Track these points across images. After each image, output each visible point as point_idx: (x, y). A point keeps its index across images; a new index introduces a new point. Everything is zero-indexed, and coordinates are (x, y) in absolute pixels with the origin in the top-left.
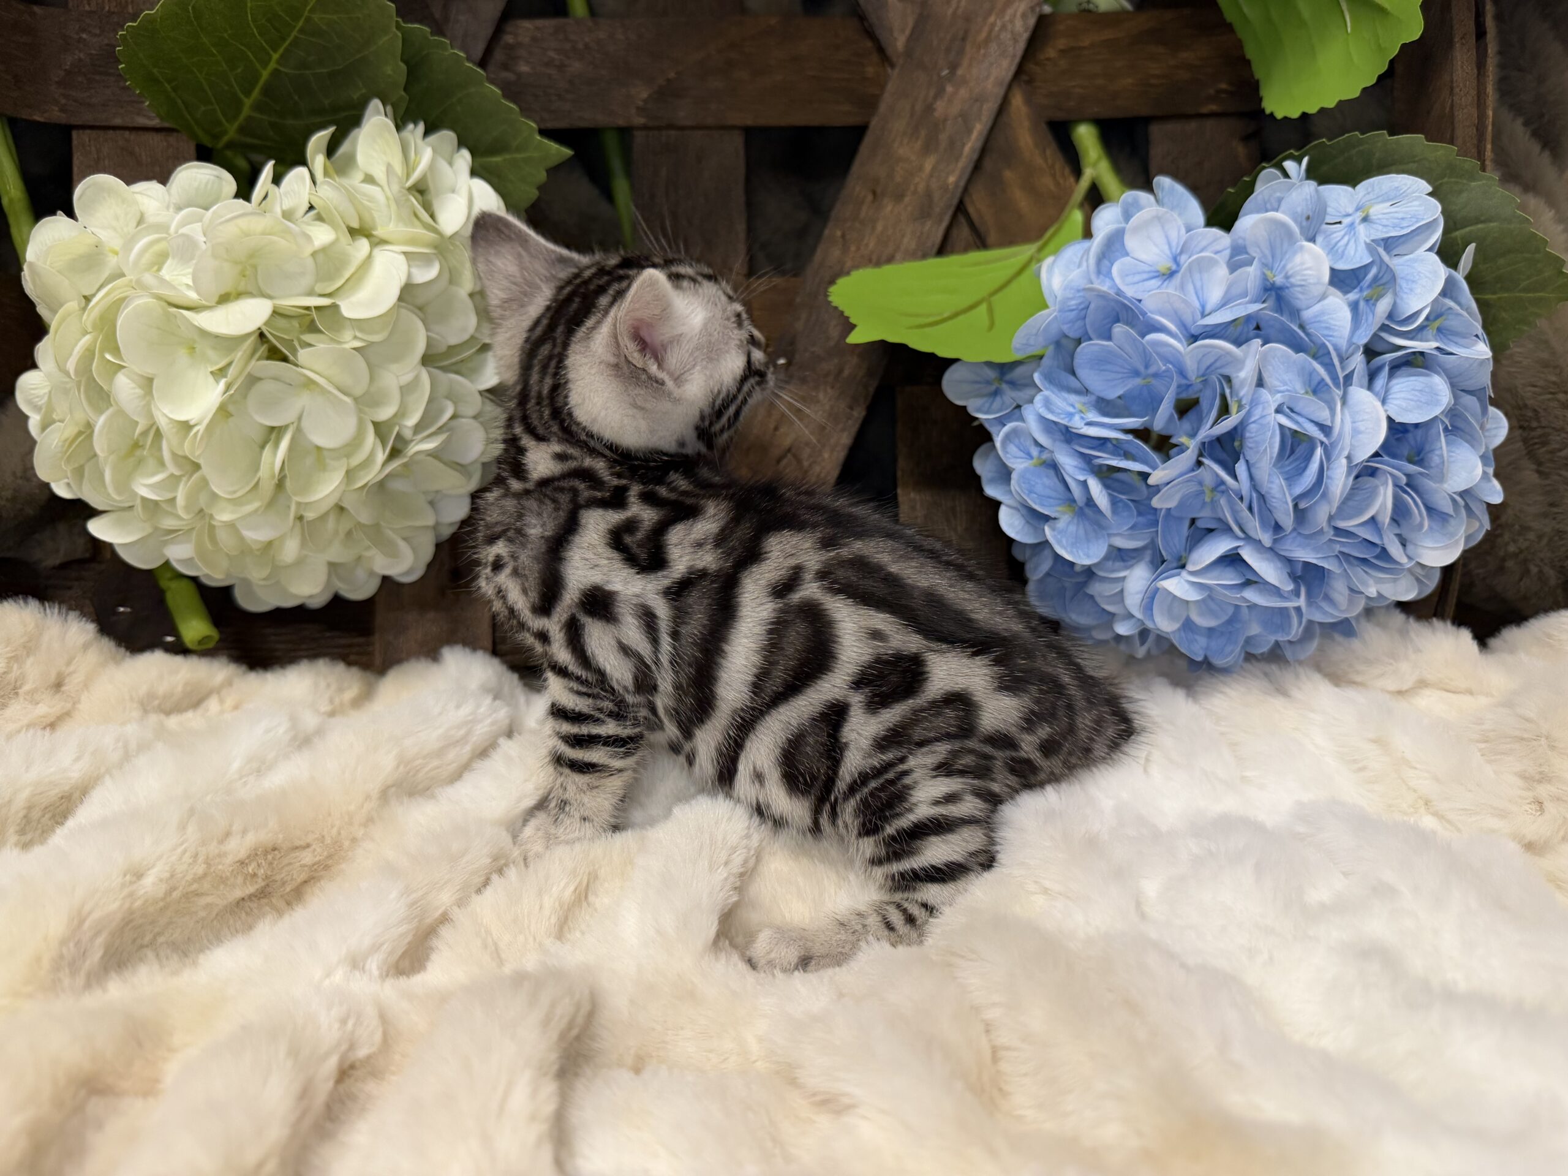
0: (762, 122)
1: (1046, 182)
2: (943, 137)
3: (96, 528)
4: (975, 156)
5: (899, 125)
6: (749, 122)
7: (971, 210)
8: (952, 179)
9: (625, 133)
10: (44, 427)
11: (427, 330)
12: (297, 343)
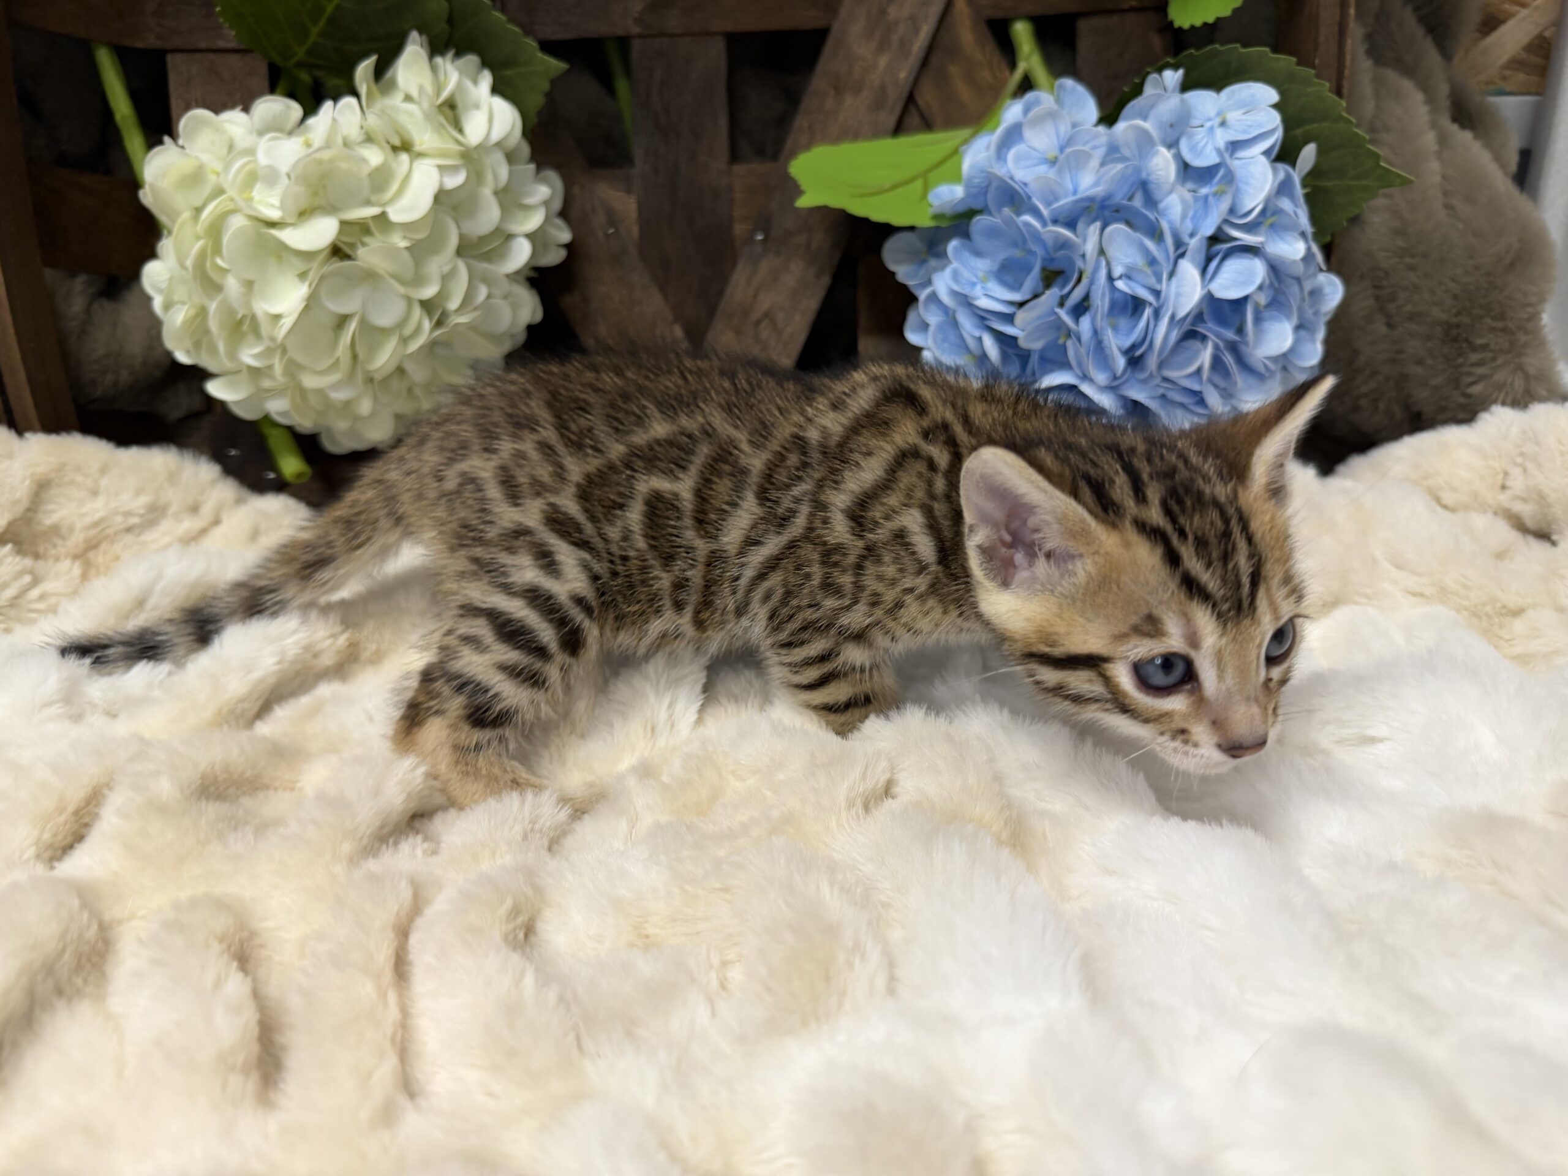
0: (740, 28)
1: (985, 75)
2: (895, 39)
3: (215, 389)
4: (922, 54)
5: (857, 28)
6: (730, 27)
7: (920, 101)
8: (902, 75)
9: (624, 43)
10: (167, 307)
11: (459, 227)
12: (359, 245)
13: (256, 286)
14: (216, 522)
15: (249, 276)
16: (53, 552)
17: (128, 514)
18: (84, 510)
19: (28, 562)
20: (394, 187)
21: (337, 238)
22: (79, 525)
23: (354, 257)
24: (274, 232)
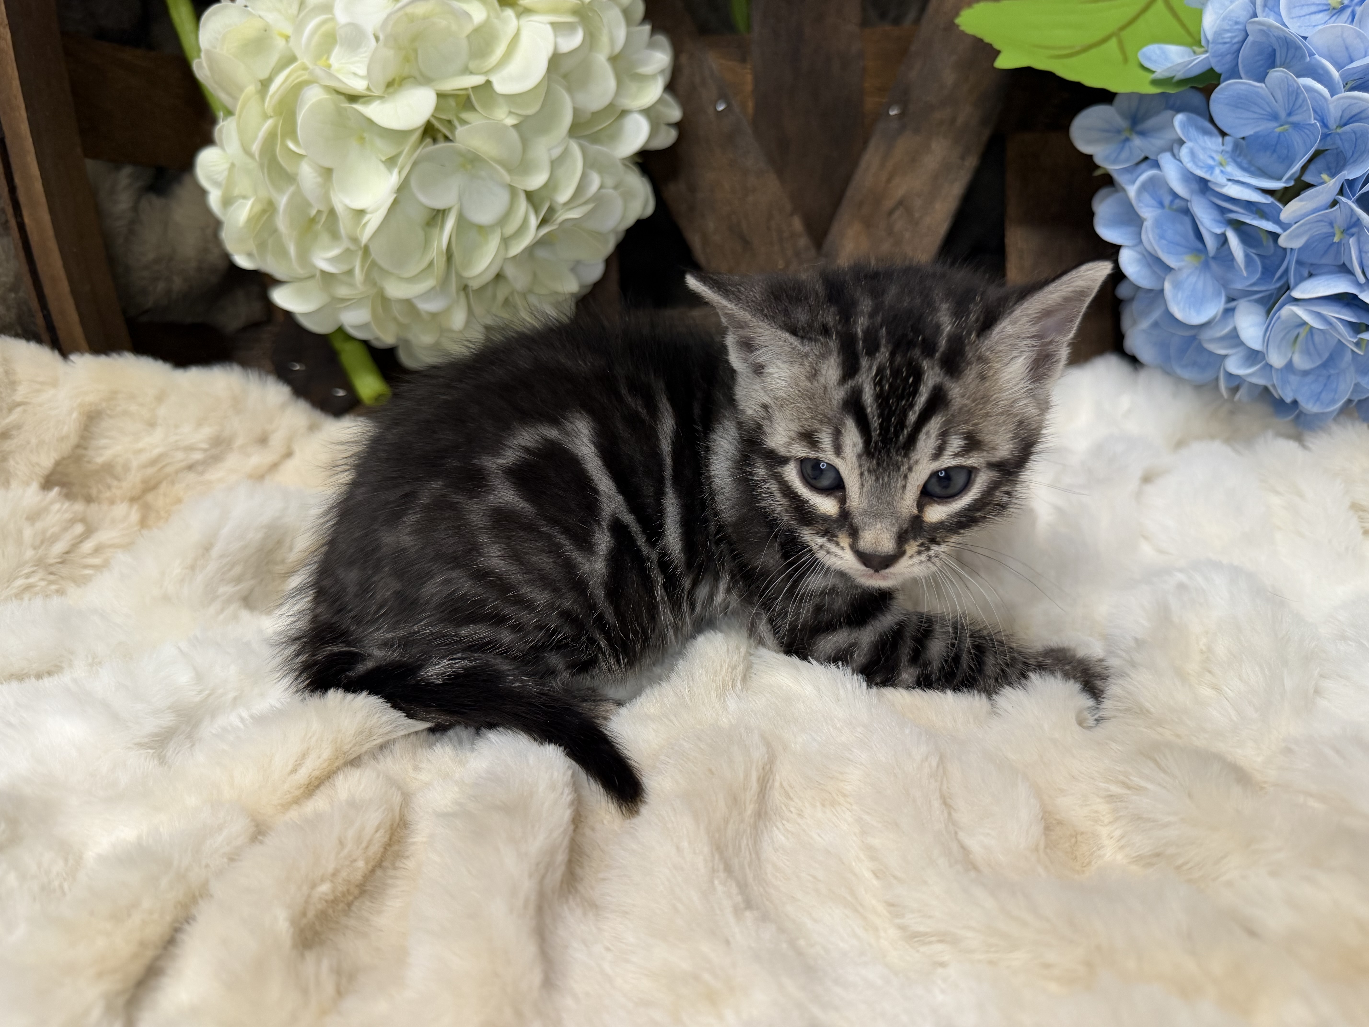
3: (282, 298)
10: (227, 202)
11: (573, 102)
12: (456, 123)
13: (335, 176)
14: (289, 454)
15: (327, 164)
16: (108, 494)
17: (190, 449)
18: (140, 445)
19: (79, 507)
20: (500, 51)
21: (433, 116)
22: (135, 464)
23: (451, 138)
24: (357, 107)
